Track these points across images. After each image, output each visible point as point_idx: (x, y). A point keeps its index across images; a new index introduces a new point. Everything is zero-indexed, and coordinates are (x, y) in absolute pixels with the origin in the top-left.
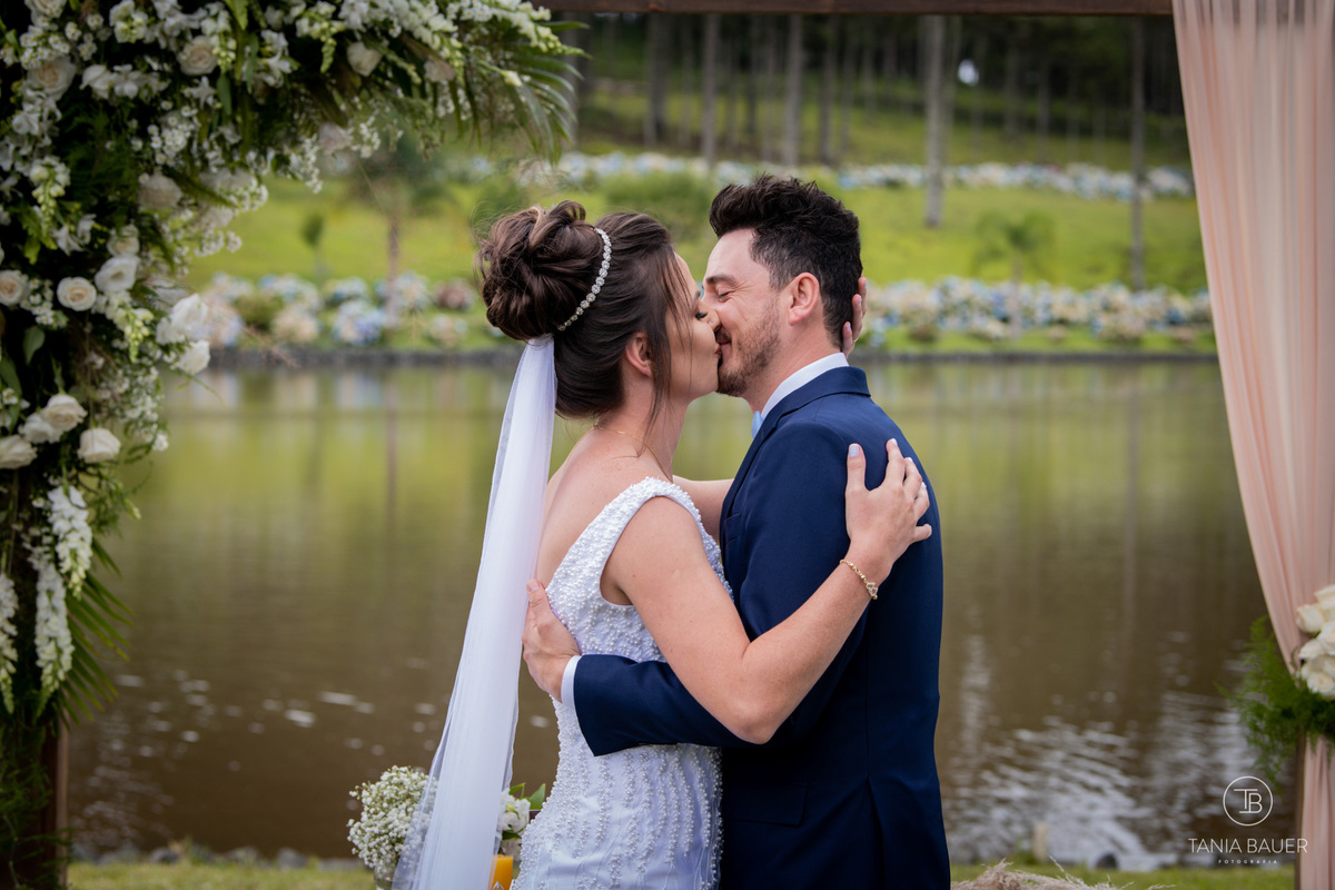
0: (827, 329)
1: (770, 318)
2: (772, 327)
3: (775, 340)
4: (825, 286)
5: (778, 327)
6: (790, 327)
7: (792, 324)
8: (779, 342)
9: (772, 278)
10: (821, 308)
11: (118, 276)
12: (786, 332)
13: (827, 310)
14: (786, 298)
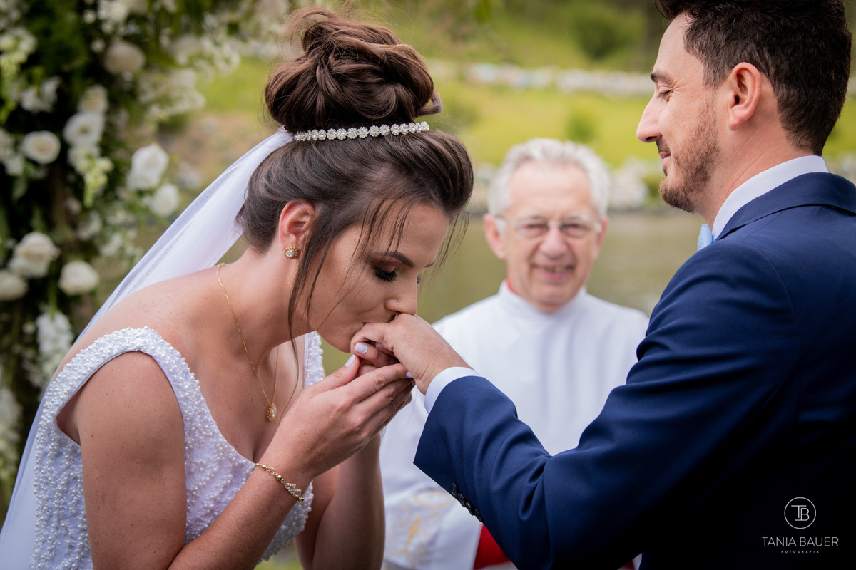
0: (787, 128)
1: (705, 123)
2: (708, 134)
3: (713, 149)
4: (777, 73)
5: (715, 134)
6: (731, 133)
7: (734, 128)
8: (718, 151)
9: (706, 72)
10: (772, 103)
11: (85, 131)
12: (727, 138)
13: (784, 104)
14: (726, 95)
